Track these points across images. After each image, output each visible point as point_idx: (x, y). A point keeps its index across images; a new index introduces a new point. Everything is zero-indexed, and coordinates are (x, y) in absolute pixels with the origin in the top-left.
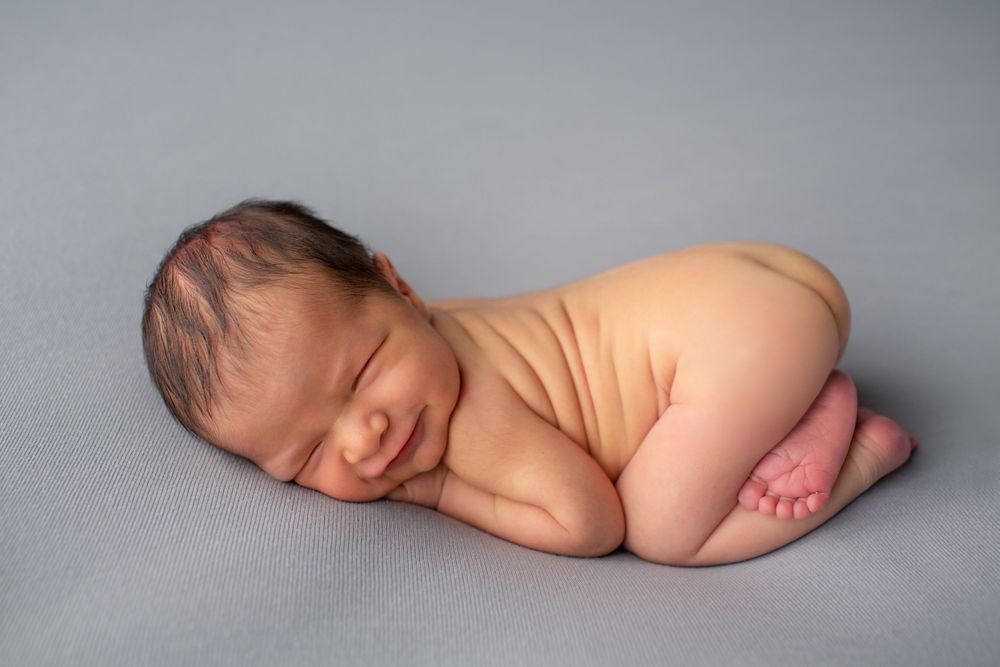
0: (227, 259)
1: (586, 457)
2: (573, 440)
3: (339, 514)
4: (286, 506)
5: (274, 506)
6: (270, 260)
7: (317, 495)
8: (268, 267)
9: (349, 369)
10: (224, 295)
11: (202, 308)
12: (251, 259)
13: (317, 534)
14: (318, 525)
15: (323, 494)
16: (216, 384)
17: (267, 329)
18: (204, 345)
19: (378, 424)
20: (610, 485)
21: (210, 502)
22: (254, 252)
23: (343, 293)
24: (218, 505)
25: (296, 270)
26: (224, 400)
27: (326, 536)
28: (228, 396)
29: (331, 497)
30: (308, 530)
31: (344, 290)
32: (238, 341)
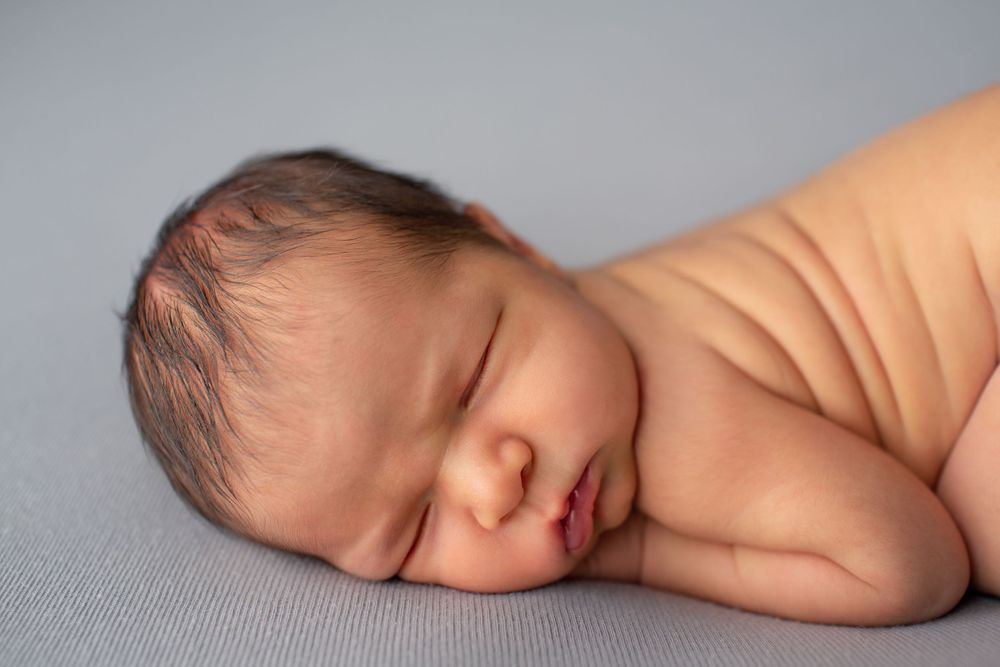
0: (215, 237)
1: (877, 454)
2: (848, 427)
3: (479, 614)
4: (386, 617)
5: (364, 620)
6: (281, 223)
7: (438, 590)
8: (279, 233)
9: (449, 376)
10: (218, 293)
11: (188, 322)
12: (252, 228)
13: (444, 654)
14: (443, 639)
15: (449, 588)
16: (231, 439)
17: (293, 328)
18: (198, 378)
19: (514, 457)
20: (927, 492)
21: (254, 631)
22: (256, 217)
23: (414, 255)
24: (268, 633)
25: (327, 227)
26: (247, 463)
27: (460, 656)
28: (252, 455)
29: (461, 591)
30: (427, 650)
31: (415, 250)
32: (248, 358)
